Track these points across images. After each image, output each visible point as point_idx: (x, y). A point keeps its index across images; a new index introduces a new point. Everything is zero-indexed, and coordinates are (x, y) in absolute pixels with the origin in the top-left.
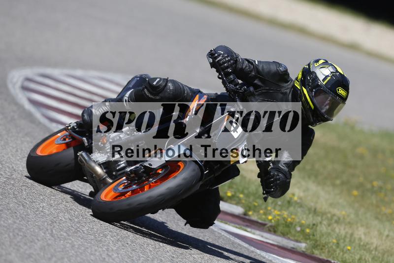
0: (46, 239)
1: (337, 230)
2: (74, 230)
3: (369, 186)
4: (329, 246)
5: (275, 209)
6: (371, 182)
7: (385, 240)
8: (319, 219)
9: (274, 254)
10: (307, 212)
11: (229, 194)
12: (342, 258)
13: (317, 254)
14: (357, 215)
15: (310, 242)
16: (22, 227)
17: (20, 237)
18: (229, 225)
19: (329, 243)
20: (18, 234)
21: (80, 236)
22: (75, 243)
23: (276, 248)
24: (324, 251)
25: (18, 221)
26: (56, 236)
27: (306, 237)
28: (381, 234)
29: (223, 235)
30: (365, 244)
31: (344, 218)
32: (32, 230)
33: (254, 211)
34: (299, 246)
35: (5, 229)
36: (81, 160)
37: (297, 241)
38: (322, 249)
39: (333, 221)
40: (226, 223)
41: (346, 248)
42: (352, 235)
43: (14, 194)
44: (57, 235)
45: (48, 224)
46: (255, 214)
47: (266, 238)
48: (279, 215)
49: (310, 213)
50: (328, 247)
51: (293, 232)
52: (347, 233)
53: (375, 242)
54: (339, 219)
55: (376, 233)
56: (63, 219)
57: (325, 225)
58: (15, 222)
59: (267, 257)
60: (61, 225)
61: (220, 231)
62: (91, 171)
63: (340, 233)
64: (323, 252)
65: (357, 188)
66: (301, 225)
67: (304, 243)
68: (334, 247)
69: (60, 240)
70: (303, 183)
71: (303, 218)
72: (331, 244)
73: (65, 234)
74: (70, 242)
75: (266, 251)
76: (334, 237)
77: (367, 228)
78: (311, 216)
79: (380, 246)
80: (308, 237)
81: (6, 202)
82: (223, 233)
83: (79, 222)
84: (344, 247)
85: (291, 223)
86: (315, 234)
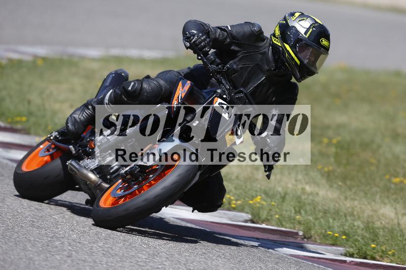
36: (71, 169)
62: (84, 179)
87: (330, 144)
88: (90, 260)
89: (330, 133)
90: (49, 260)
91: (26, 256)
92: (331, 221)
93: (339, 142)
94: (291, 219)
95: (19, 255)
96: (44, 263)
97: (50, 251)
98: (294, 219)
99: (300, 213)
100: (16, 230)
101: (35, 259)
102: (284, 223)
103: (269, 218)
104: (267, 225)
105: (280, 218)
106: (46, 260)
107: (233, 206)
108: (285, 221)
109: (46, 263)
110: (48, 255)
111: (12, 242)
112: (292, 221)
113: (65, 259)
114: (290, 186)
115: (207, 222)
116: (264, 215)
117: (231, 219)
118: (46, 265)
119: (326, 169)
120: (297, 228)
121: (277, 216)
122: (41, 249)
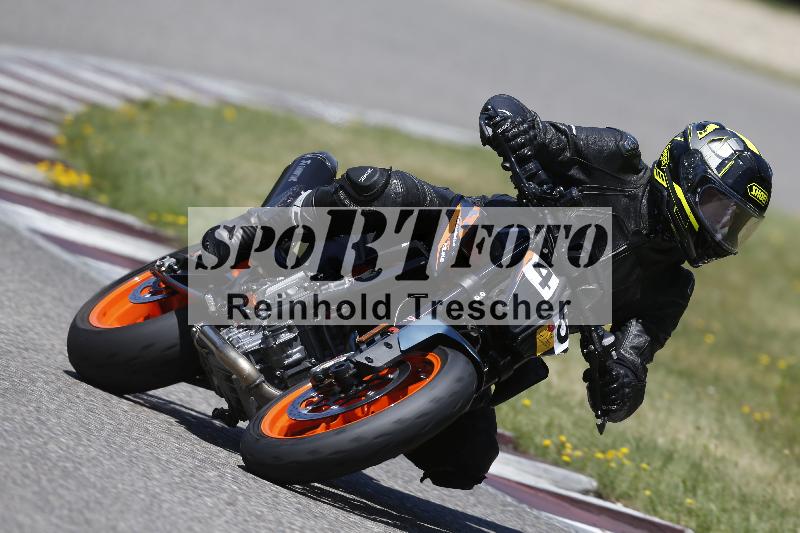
36: (201, 341)
62: (229, 369)
87: (771, 368)
88: (271, 518)
89: (776, 347)
90: (191, 505)
91: (146, 488)
92: (753, 518)
93: (790, 367)
94: (675, 503)
95: (132, 485)
96: (180, 509)
97: (196, 488)
98: (681, 504)
99: (695, 495)
100: (135, 434)
101: (163, 498)
102: (659, 508)
103: (632, 493)
104: (626, 506)
105: (654, 498)
106: (185, 503)
107: (566, 458)
108: (661, 504)
109: (184, 509)
110: (190, 494)
111: (123, 456)
112: (676, 507)
113: (222, 507)
114: (682, 436)
115: (509, 480)
116: (623, 486)
117: (556, 483)
118: (184, 513)
119: (758, 416)
120: (683, 523)
121: (648, 493)
122: (177, 480)
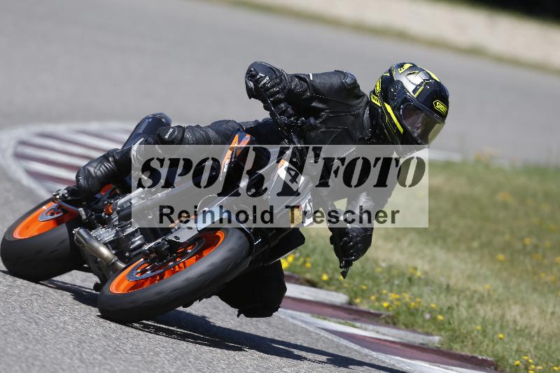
0: (73, 366)
1: (482, 313)
2: (111, 350)
3: (519, 246)
4: (473, 335)
5: (391, 291)
6: (522, 239)
7: (550, 319)
8: (455, 299)
9: (397, 355)
10: (438, 292)
11: (325, 277)
12: (493, 352)
13: (457, 350)
14: (507, 287)
15: (445, 333)
16: (38, 353)
17: (37, 368)
18: (329, 321)
19: (473, 331)
20: (33, 364)
21: (121, 359)
22: (116, 369)
23: (399, 346)
24: (466, 343)
25: (31, 346)
26: (87, 361)
27: (440, 327)
28: (543, 312)
29: (323, 336)
30: (523, 328)
31: (489, 295)
32: (52, 356)
33: (363, 297)
34: (430, 341)
35: (14, 358)
36: (78, 240)
37: (427, 334)
38: (463, 342)
39: (475, 300)
40: (325, 319)
41: (496, 337)
42: (503, 317)
43: (21, 308)
44: (89, 359)
45: (74, 346)
46: (365, 302)
47: (384, 334)
48: (398, 300)
49: (441, 293)
50: (471, 338)
51: (419, 320)
52: (495, 315)
53: (537, 323)
54: (483, 296)
55: (536, 310)
56: (95, 336)
57: (463, 307)
58: (27, 348)
59: (387, 361)
60: (93, 345)
61: (318, 331)
62: (94, 255)
63: (485, 315)
64: (466, 346)
65: (503, 250)
66: (431, 311)
67: (437, 335)
68: (480, 337)
69: (94, 367)
70: (427, 251)
71: (432, 300)
72: (475, 333)
73: (100, 357)
74: (108, 367)
75: (386, 352)
76: (478, 322)
77: (523, 305)
78: (442, 296)
79: (543, 328)
80: (442, 327)
81: (10, 320)
82: (323, 333)
83: (118, 339)
84: (493, 335)
85: (417, 310)
86: (452, 322)
